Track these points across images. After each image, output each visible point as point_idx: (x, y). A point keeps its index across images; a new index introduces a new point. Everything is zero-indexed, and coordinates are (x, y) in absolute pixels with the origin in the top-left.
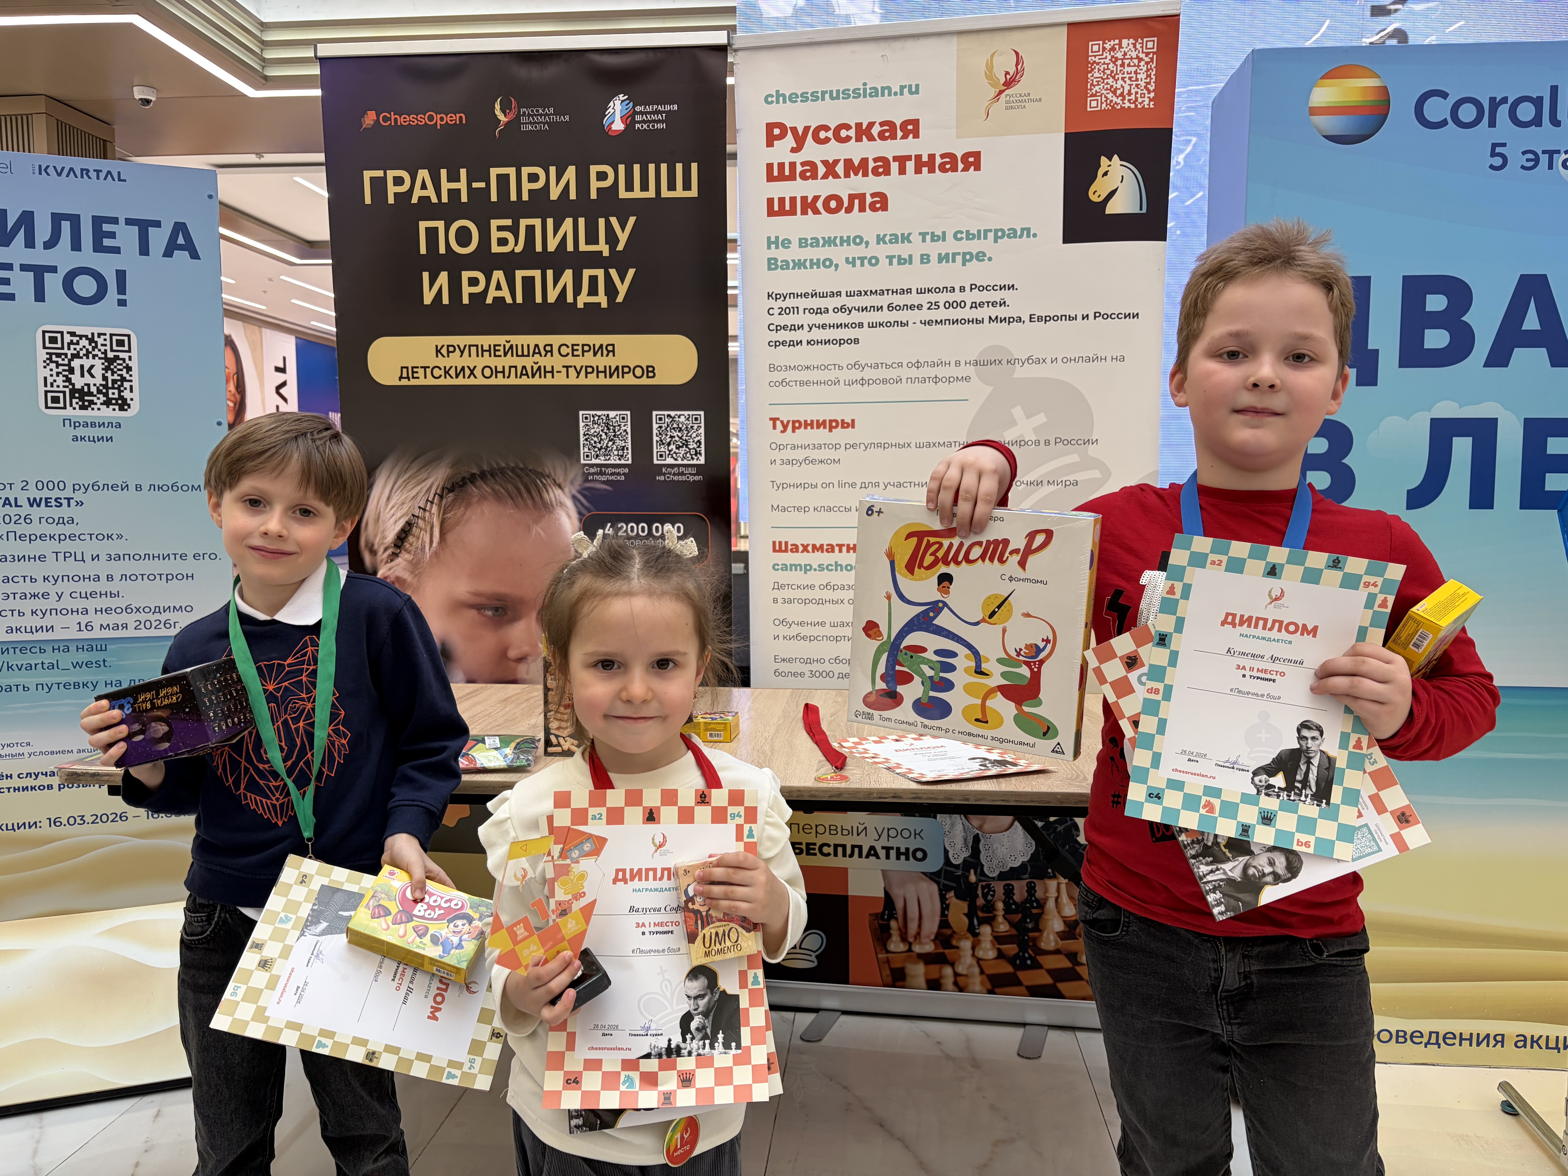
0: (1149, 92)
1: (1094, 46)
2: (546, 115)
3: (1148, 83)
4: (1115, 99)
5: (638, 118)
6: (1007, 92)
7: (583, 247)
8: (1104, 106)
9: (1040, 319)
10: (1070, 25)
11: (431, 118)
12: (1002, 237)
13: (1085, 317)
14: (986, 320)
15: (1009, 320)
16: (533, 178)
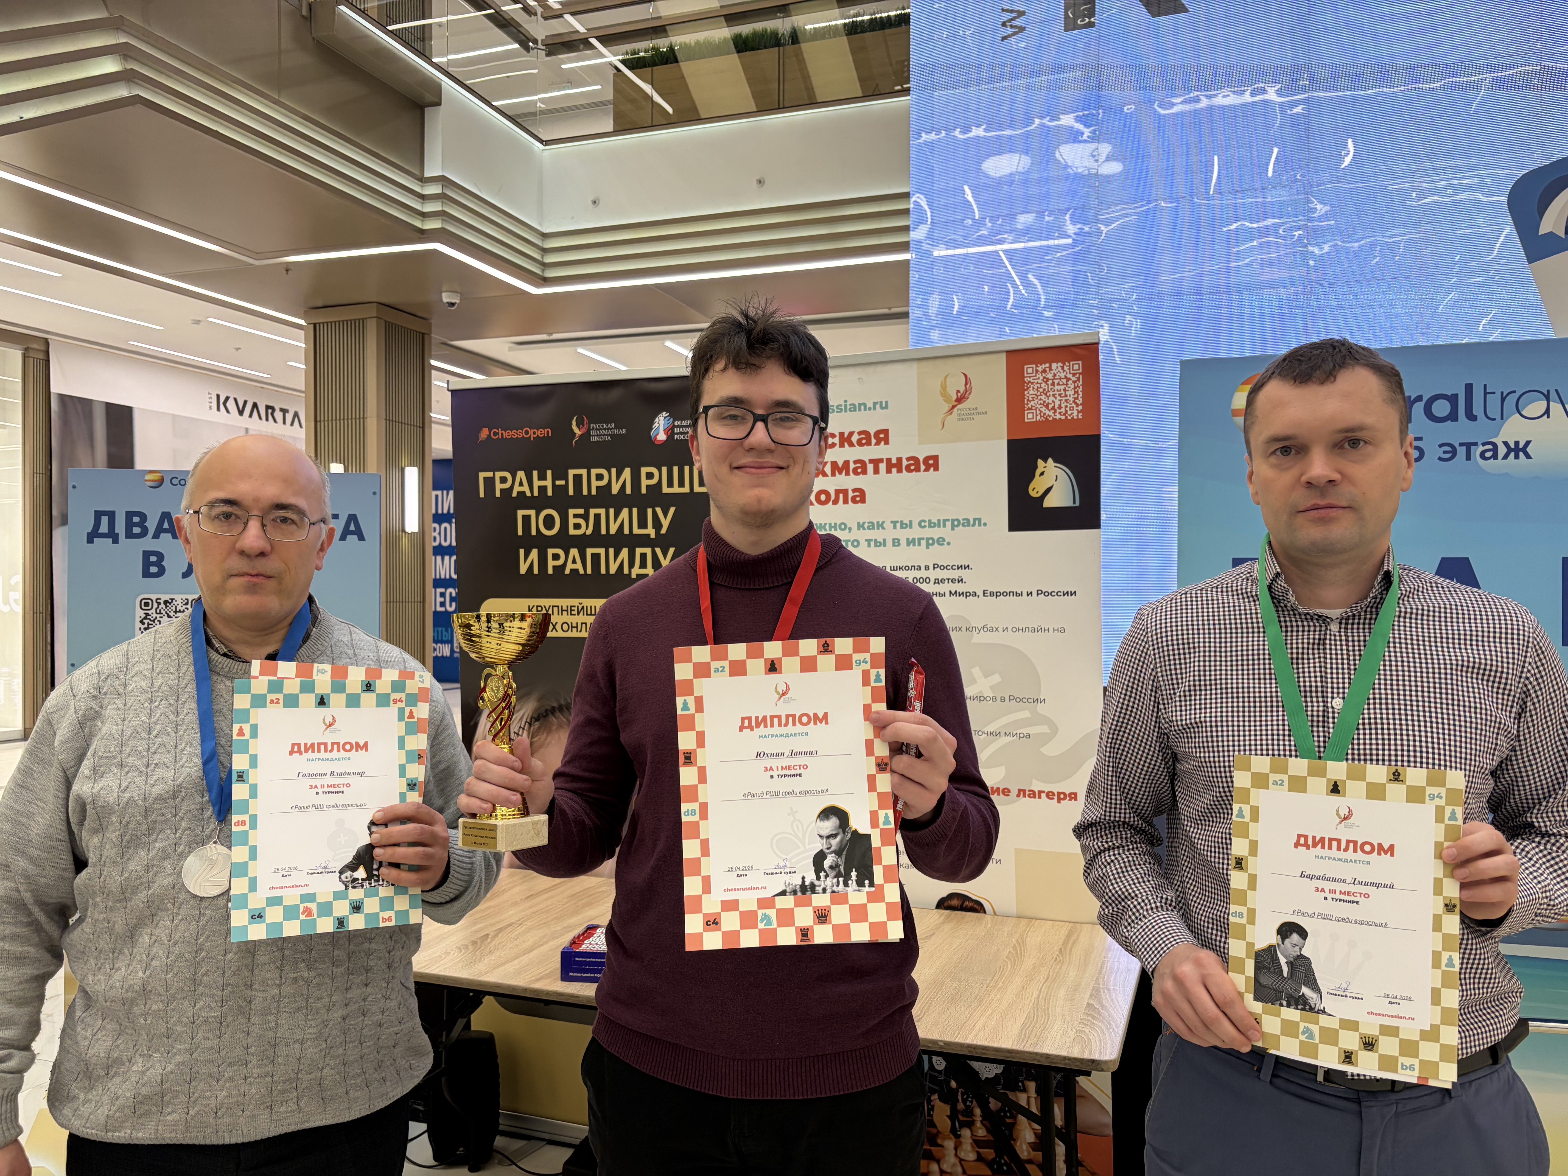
0: (1077, 405)
1: (1029, 369)
2: (609, 429)
3: (1075, 399)
4: (1047, 412)
5: (676, 430)
6: (959, 407)
7: (636, 531)
8: (1038, 418)
9: (992, 594)
10: (1009, 352)
11: (527, 433)
12: (958, 526)
13: (1030, 594)
14: (947, 594)
15: (966, 595)
16: (599, 477)
